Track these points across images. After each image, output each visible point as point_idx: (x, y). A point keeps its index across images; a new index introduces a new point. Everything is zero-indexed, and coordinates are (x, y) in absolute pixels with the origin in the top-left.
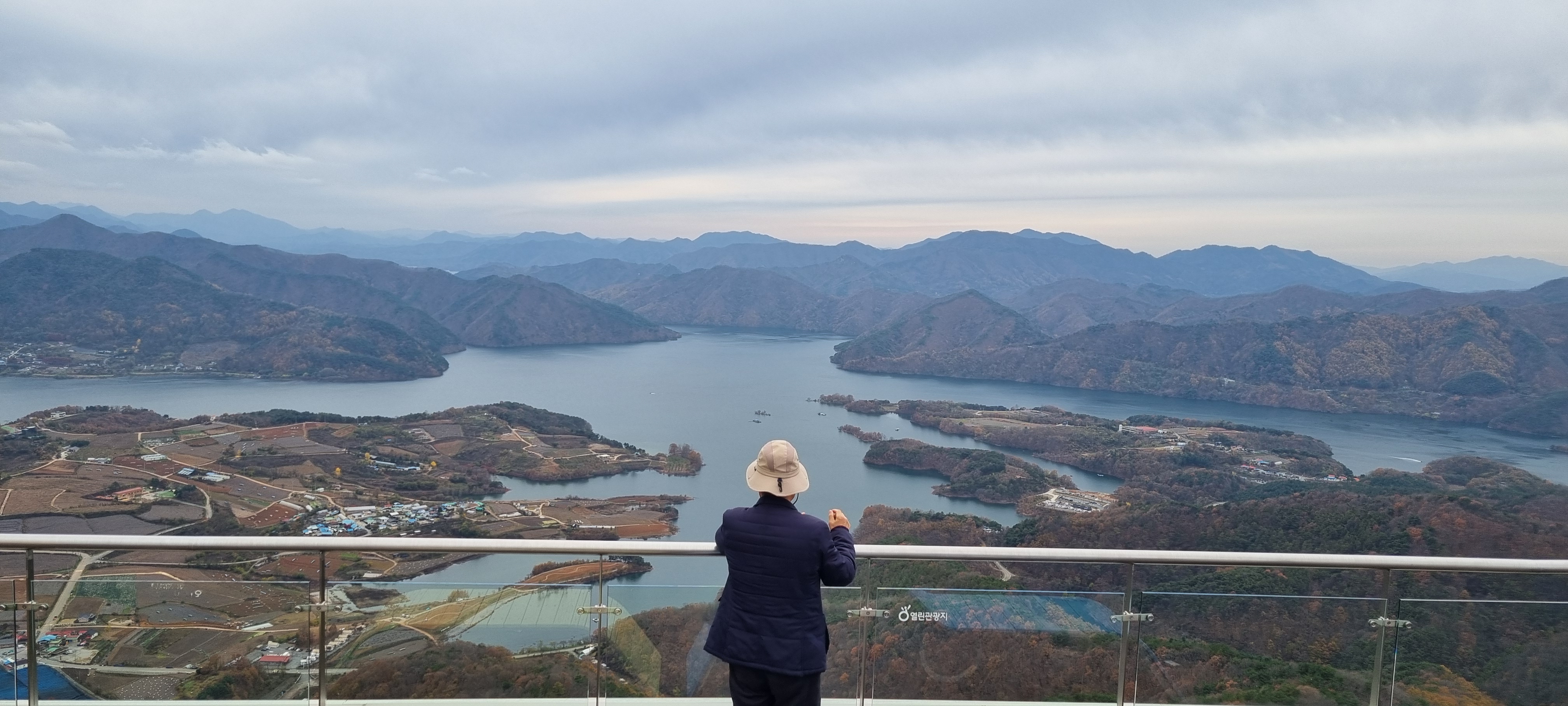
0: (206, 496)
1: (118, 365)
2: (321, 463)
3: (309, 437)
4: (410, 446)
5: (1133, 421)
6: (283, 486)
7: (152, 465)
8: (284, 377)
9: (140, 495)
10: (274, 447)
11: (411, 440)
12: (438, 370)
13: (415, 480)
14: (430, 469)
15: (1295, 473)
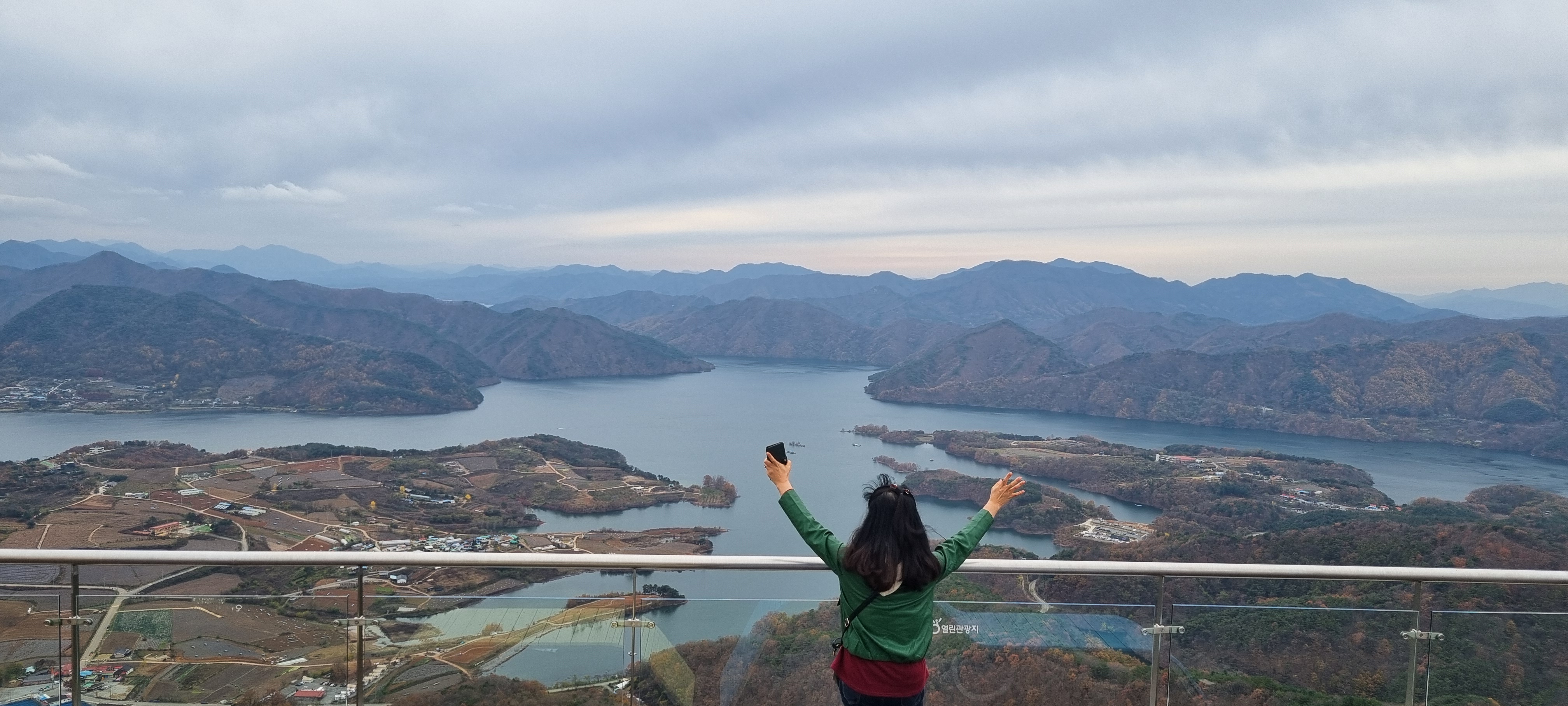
0: (242, 530)
1: (156, 400)
2: (356, 497)
3: (344, 471)
4: (444, 480)
5: (1170, 451)
6: (318, 520)
7: (189, 500)
8: (320, 411)
9: (177, 530)
10: (310, 480)
11: (446, 473)
12: (473, 403)
13: (450, 513)
14: (465, 502)
15: (1336, 502)
